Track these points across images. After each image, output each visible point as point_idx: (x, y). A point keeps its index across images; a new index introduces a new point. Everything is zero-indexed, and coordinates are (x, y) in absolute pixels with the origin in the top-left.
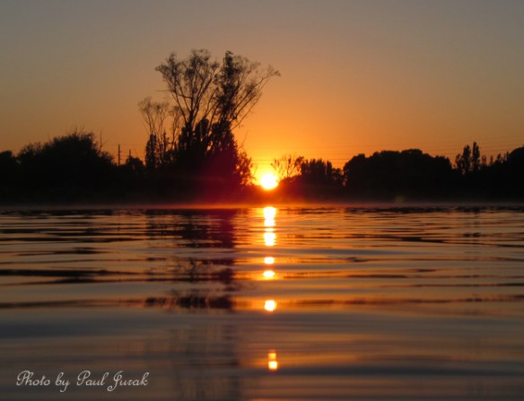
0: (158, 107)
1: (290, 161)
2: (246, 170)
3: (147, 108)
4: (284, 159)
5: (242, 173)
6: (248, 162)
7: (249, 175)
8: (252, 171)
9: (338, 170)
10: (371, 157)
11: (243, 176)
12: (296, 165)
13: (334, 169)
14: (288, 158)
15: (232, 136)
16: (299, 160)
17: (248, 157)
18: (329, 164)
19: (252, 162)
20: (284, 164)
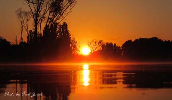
0: (26, 13)
1: (96, 42)
2: (75, 47)
3: (20, 13)
4: (93, 41)
5: (73, 48)
6: (75, 43)
7: (76, 49)
8: (78, 47)
9: (119, 47)
10: (134, 41)
11: (73, 49)
12: (99, 44)
13: (117, 47)
14: (95, 41)
15: (68, 31)
16: (100, 42)
17: (76, 41)
18: (115, 45)
19: (77, 43)
20: (93, 44)
